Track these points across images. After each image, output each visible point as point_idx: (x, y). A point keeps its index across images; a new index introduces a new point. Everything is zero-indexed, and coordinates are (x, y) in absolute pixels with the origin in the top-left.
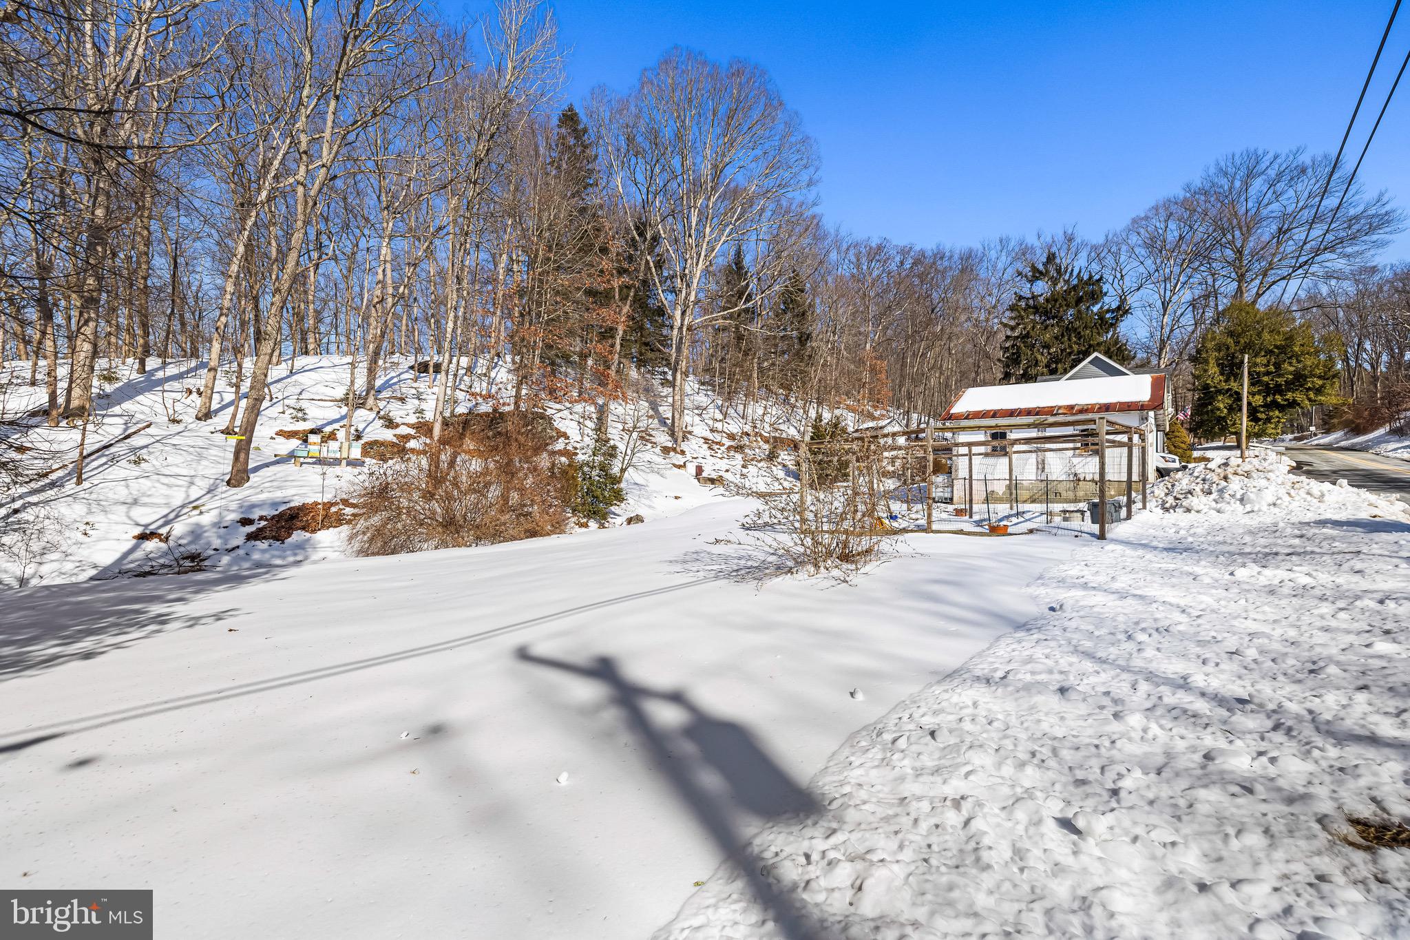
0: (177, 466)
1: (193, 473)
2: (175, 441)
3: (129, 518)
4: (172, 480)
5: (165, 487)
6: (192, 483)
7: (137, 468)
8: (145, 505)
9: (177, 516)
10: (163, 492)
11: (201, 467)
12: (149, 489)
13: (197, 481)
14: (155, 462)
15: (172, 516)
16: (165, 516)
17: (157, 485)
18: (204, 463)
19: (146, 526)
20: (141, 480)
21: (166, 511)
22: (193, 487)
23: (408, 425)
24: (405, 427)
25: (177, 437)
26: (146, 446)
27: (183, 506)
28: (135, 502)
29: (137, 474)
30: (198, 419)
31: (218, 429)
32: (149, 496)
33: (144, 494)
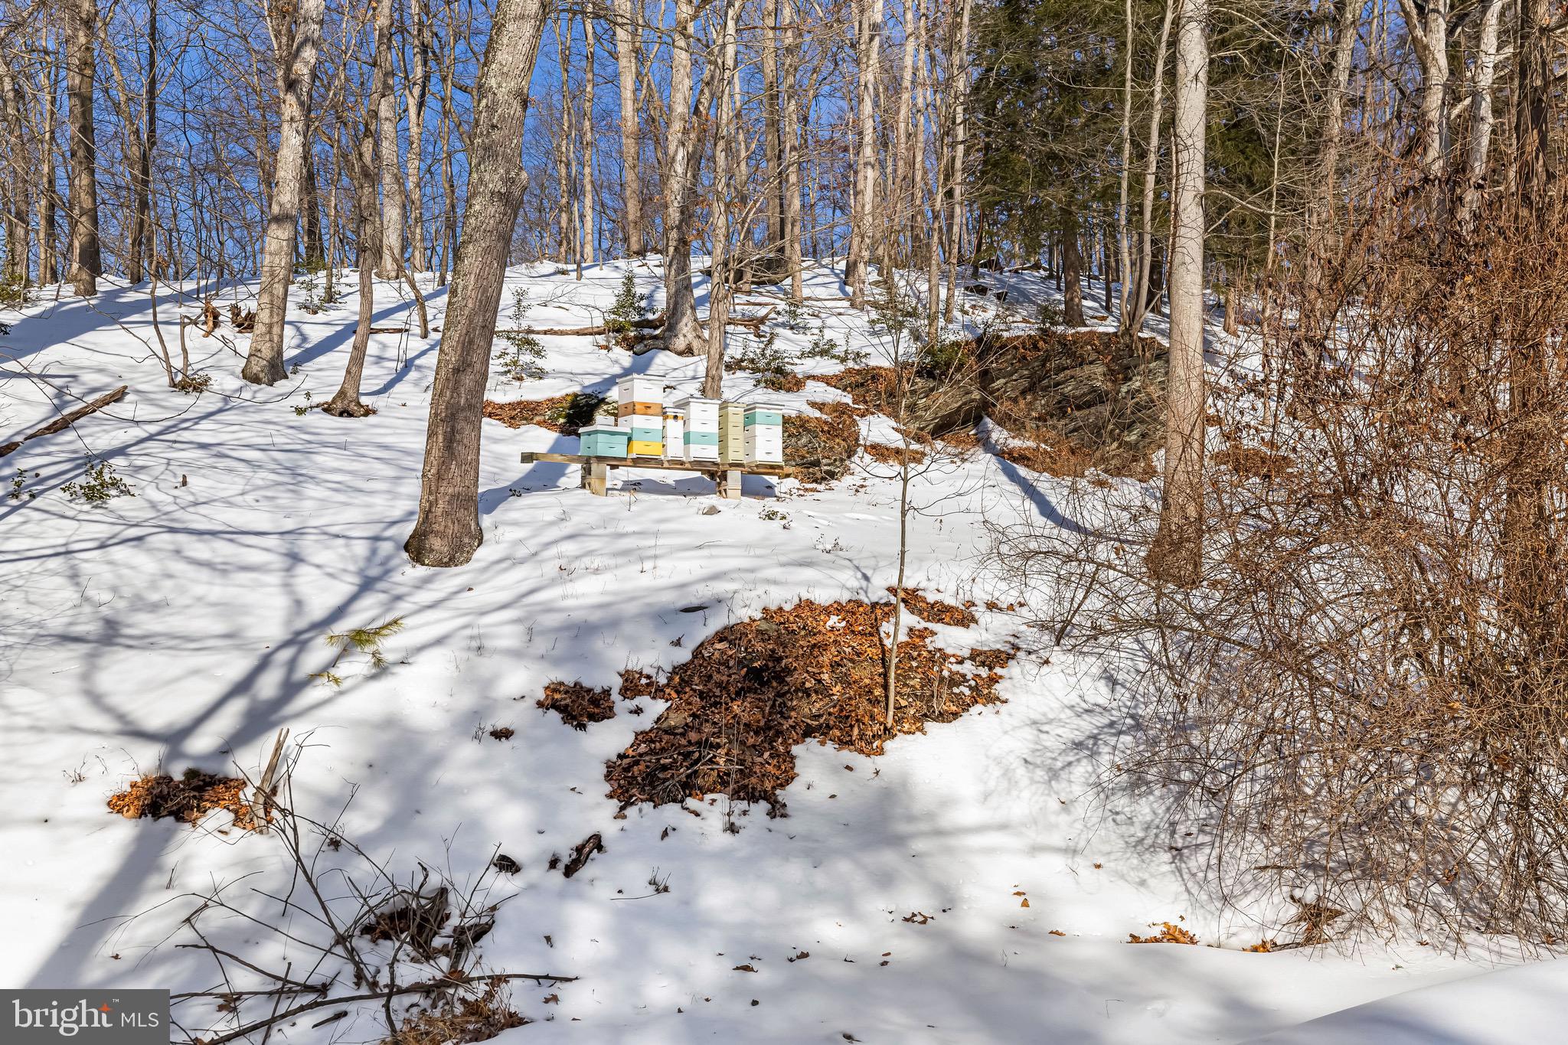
0: (228, 503)
1: (289, 524)
2: (205, 432)
3: (96, 700)
4: (222, 550)
5: (204, 574)
6: (295, 558)
7: (98, 514)
8: (148, 642)
9: (291, 688)
10: (199, 590)
11: (308, 504)
12: (153, 585)
13: (308, 546)
14: (152, 493)
15: (268, 686)
16: (243, 686)
17: (178, 567)
18: (312, 490)
19: (174, 738)
20: (119, 553)
21: (237, 666)
22: (302, 570)
23: (826, 380)
24: (821, 386)
25: (205, 425)
26: (121, 451)
27: (298, 641)
28: (111, 634)
29: (102, 531)
30: (251, 377)
31: (316, 399)
32: (154, 608)
33: (139, 604)
